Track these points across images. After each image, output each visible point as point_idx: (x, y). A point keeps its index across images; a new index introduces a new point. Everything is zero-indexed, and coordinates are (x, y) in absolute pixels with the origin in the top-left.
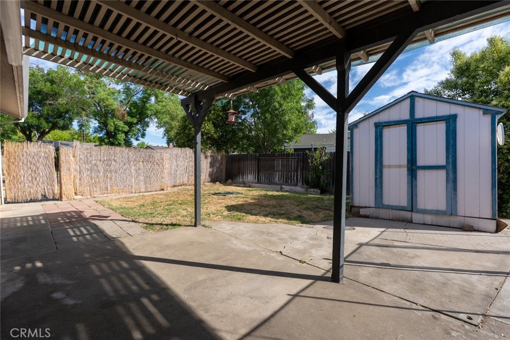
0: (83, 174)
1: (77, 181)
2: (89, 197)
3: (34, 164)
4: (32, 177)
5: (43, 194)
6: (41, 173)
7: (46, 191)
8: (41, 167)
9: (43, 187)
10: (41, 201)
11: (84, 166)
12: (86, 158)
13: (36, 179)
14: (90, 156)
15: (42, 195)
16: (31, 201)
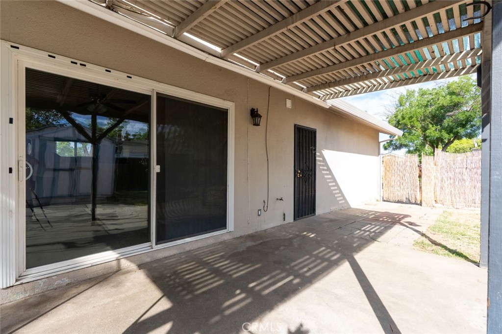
0: (445, 182)
1: (438, 189)
2: (450, 207)
3: (402, 172)
4: (400, 183)
5: (408, 197)
6: (407, 180)
7: (410, 195)
8: (407, 175)
9: (407, 192)
10: (406, 203)
11: (446, 174)
12: (449, 166)
13: (403, 184)
14: (454, 164)
15: (406, 198)
16: (399, 202)
